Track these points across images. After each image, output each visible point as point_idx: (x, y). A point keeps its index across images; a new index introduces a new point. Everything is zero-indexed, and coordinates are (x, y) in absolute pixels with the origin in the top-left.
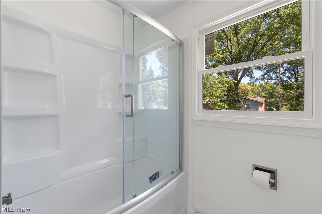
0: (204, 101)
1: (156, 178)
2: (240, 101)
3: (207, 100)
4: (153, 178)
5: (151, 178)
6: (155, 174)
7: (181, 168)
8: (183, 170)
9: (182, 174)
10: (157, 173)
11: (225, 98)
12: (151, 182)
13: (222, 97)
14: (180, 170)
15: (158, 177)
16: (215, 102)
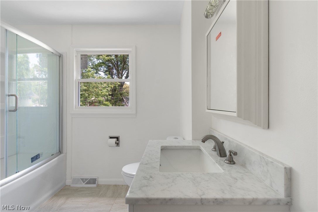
0: (89, 100)
1: (37, 159)
2: (124, 100)
3: (93, 99)
4: (34, 159)
5: (32, 158)
6: (37, 156)
7: (60, 152)
8: (62, 153)
9: (62, 155)
10: (38, 155)
11: (110, 98)
12: (32, 162)
13: (107, 96)
14: (60, 153)
15: (39, 158)
16: (100, 101)
